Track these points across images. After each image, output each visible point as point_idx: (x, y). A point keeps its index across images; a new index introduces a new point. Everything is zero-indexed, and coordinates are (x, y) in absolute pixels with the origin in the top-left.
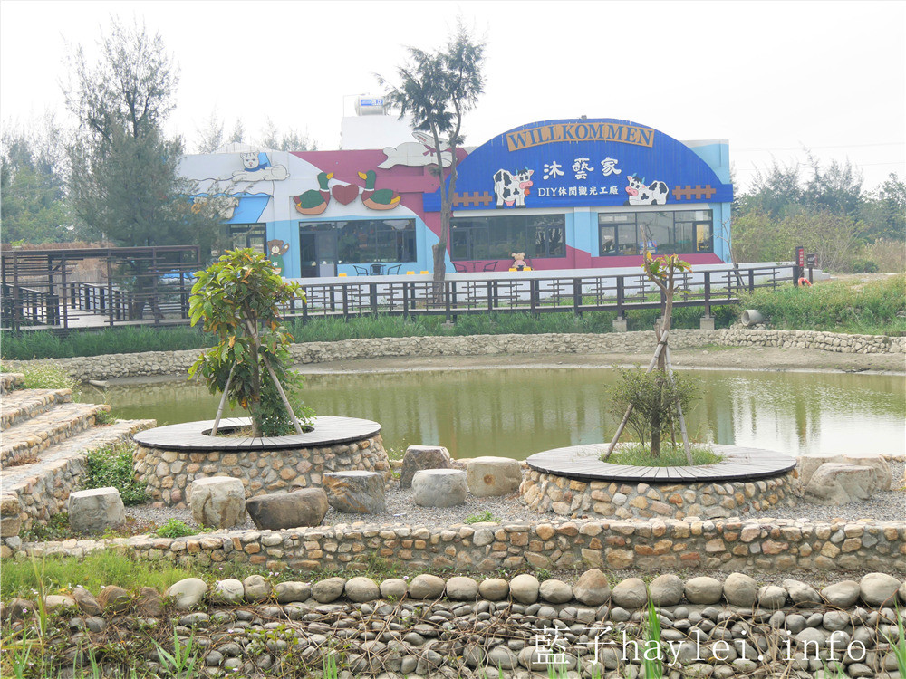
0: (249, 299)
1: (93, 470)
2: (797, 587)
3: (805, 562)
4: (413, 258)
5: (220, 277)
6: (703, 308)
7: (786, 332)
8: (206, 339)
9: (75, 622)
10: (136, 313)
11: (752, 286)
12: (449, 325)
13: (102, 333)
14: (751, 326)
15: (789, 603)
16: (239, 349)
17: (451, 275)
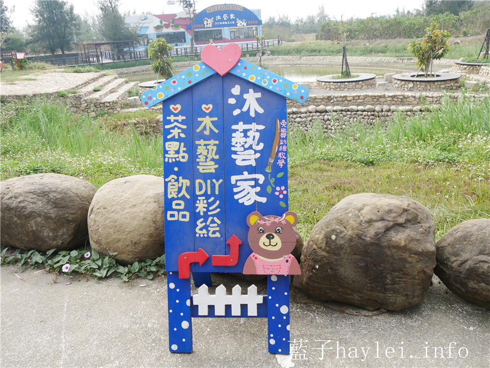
0: (162, 50)
1: (130, 93)
2: (295, 110)
3: (295, 105)
4: (185, 42)
5: (155, 45)
6: (246, 52)
7: (277, 57)
8: (137, 64)
9: (137, 126)
10: (119, 58)
11: (268, 46)
12: (196, 58)
13: (111, 64)
14: (268, 55)
15: (293, 113)
16: (161, 62)
17: (195, 46)
